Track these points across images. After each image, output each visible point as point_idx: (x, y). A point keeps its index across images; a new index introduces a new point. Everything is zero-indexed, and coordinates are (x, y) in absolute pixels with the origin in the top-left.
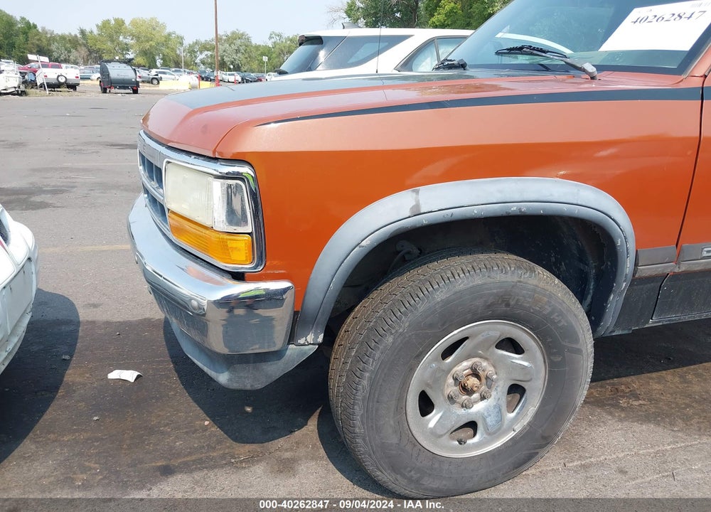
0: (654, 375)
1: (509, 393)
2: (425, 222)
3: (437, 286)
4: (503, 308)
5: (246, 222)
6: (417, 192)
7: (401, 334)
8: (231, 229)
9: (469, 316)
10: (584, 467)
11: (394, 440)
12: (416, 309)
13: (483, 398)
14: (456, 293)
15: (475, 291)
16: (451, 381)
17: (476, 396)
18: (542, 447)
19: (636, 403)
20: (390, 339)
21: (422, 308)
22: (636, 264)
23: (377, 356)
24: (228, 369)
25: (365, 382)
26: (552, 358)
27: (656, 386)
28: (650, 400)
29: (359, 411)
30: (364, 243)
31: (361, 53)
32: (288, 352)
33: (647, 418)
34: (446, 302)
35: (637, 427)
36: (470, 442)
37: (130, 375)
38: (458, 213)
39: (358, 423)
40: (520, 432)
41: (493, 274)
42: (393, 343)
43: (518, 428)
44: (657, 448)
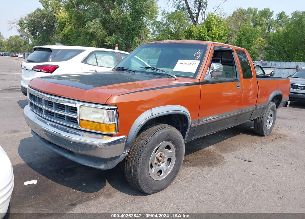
0: (189, 155)
1: (168, 161)
2: (154, 117)
3: (155, 133)
4: (168, 137)
5: (114, 121)
6: (151, 110)
7: (149, 146)
8: (110, 123)
9: (162, 140)
10: (185, 179)
11: (147, 177)
12: (152, 140)
13: (163, 163)
14: (160, 134)
15: (163, 133)
16: (156, 159)
17: (161, 162)
18: (176, 174)
19: (188, 163)
20: (147, 148)
21: (153, 139)
22: (191, 124)
23: (144, 153)
24: (104, 163)
25: (141, 161)
26: (177, 149)
27: (191, 158)
28: (191, 161)
29: (139, 169)
30: (142, 124)
31: (68, 56)
32: (121, 156)
33: (193, 166)
34: (158, 137)
35: (191, 168)
36: (161, 175)
37: (34, 182)
38: (161, 114)
39: (139, 173)
40: (171, 171)
41: (166, 129)
42: (147, 149)
43: (171, 170)
44: (198, 172)
